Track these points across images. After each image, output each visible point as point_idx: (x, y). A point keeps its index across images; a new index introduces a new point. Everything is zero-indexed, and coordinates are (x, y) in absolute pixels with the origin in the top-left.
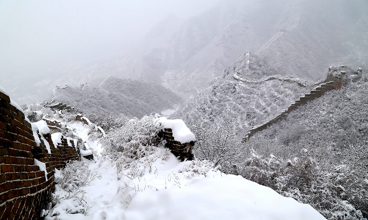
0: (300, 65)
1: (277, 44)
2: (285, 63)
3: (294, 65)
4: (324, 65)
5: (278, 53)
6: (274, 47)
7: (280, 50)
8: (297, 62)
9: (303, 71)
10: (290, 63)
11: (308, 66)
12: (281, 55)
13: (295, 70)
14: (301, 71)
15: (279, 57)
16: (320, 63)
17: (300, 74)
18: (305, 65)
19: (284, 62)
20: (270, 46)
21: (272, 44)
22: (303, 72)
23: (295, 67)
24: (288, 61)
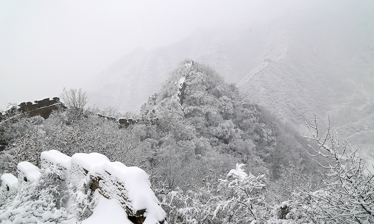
0: (294, 106)
1: (261, 78)
2: (273, 103)
3: (285, 106)
4: (325, 106)
5: (263, 89)
6: (256, 81)
7: (265, 85)
8: (289, 102)
9: (298, 114)
10: (279, 103)
11: (304, 108)
12: (266, 91)
13: (286, 113)
14: (295, 114)
15: (263, 95)
16: (319, 104)
17: (294, 119)
18: (300, 107)
19: (271, 101)
20: (251, 79)
21: (253, 77)
22: (298, 116)
23: (287, 109)
24: (277, 100)
